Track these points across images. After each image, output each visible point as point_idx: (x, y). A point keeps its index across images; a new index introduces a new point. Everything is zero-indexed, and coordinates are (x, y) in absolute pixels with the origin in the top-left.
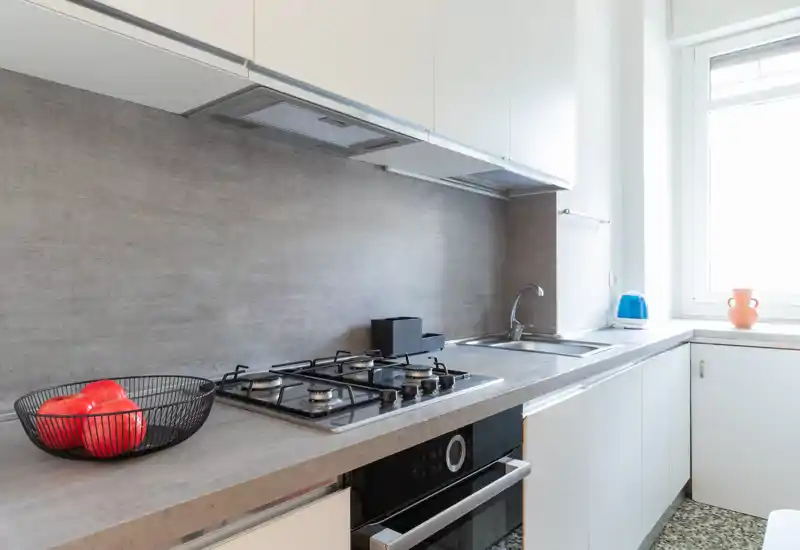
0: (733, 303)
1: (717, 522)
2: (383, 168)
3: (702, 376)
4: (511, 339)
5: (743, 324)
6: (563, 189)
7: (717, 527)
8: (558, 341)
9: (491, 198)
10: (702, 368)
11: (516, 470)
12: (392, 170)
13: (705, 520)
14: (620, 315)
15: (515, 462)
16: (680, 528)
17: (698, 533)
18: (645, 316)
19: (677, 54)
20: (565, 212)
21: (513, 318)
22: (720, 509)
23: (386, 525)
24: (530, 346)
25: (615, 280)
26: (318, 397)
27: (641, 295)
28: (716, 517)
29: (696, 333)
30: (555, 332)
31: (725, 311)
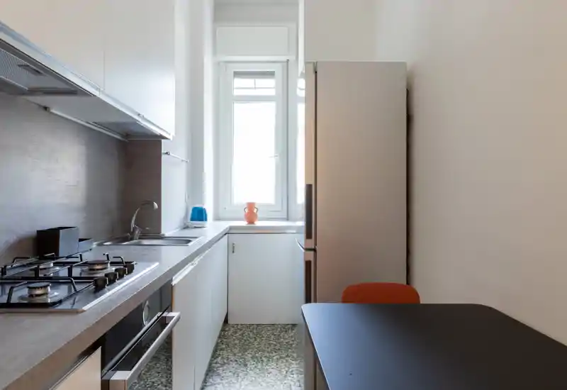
0: (247, 210)
1: (241, 332)
2: (46, 108)
3: (233, 252)
4: (132, 239)
5: (251, 222)
6: (167, 138)
7: (242, 335)
8: (162, 238)
9: (117, 139)
10: (234, 247)
11: (174, 318)
12: (53, 111)
13: (236, 333)
14: (192, 219)
15: (171, 314)
16: (225, 340)
17: (234, 340)
18: (206, 220)
19: (218, 65)
20: (167, 153)
21: (133, 225)
22: (242, 325)
23: (117, 369)
24: (146, 242)
25: (188, 197)
26: (39, 292)
27: (204, 207)
28: (241, 330)
29: (231, 228)
30: (160, 232)
31: (242, 214)
